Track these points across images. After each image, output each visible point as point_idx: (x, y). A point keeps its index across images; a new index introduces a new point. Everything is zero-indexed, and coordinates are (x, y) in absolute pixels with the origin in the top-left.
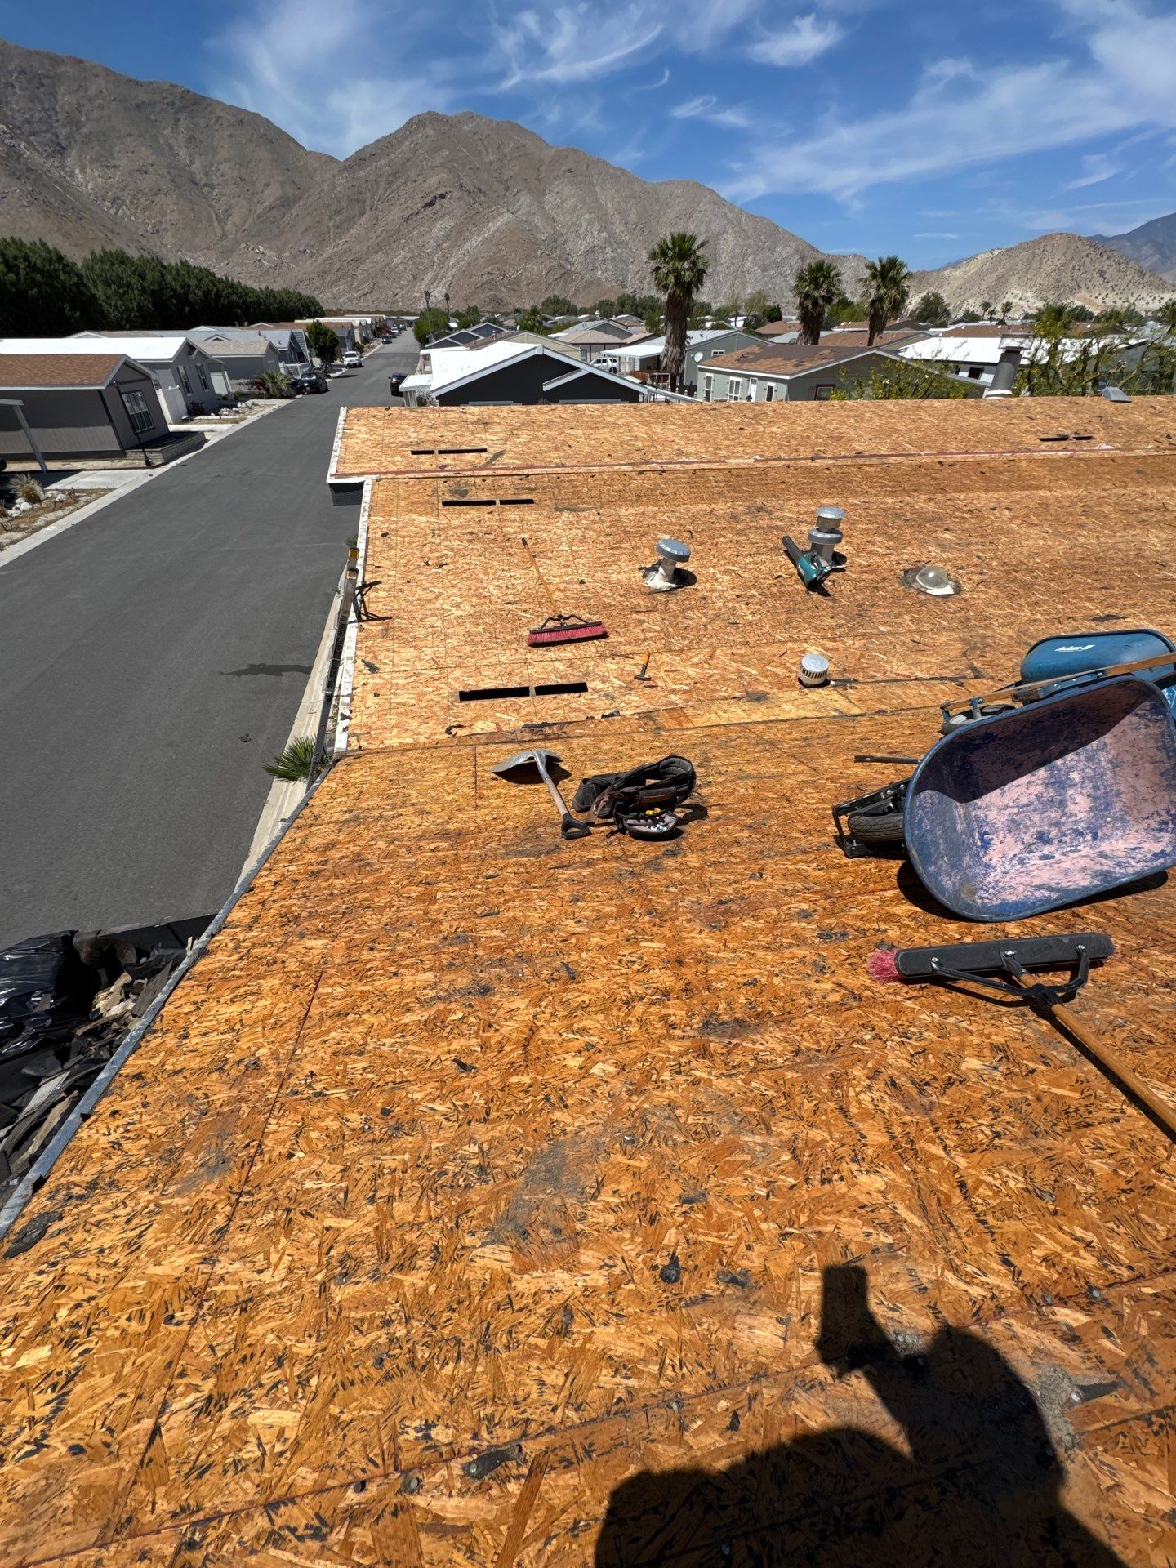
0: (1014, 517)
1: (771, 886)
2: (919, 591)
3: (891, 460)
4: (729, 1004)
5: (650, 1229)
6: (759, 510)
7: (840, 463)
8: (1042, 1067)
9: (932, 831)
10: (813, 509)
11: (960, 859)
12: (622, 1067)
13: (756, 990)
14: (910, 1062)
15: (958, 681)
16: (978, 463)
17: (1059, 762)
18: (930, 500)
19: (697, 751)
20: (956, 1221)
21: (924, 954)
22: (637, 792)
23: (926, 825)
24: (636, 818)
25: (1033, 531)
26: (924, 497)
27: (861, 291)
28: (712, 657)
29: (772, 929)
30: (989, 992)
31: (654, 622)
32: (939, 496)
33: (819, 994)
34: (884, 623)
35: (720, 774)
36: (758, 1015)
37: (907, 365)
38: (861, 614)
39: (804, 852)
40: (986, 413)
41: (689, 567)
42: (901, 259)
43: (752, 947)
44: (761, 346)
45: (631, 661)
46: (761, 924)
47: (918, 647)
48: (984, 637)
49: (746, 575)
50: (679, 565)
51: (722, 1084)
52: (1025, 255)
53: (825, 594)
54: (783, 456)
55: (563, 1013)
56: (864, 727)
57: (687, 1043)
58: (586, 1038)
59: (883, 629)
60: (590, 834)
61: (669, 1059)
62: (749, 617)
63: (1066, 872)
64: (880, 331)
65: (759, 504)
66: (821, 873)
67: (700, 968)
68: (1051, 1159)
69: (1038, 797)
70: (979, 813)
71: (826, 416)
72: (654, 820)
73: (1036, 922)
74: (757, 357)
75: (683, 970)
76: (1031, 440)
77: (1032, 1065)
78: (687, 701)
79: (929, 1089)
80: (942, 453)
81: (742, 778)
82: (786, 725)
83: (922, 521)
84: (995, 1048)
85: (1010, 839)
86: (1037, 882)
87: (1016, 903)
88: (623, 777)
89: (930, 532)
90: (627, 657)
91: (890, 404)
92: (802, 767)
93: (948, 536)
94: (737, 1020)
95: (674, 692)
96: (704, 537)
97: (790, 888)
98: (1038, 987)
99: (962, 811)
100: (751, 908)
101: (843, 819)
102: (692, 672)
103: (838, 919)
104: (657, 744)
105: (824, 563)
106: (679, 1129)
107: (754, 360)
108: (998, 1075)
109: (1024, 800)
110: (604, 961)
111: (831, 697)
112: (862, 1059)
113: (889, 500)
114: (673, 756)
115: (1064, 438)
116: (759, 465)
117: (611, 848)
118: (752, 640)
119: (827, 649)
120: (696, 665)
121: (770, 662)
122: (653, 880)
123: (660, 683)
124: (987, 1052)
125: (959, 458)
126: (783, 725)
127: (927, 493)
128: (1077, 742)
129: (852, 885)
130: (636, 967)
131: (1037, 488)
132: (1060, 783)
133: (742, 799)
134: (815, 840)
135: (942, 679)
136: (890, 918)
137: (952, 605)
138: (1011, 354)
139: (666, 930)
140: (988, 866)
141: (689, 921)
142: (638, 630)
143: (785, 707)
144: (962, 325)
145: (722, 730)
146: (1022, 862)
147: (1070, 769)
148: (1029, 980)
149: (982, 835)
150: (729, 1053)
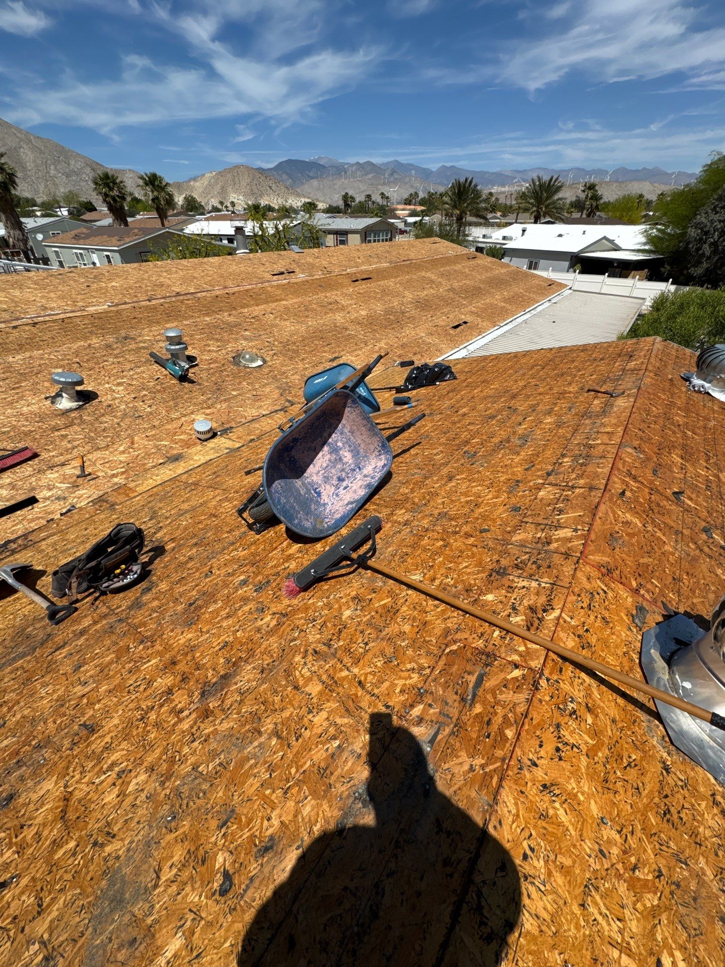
0: (276, 317)
1: (219, 576)
2: (245, 367)
3: (199, 295)
4: (214, 670)
5: (203, 869)
6: (126, 338)
7: (168, 300)
8: (374, 595)
9: (288, 501)
10: (162, 331)
11: (310, 508)
12: (151, 769)
13: (228, 648)
14: (320, 634)
15: (284, 410)
16: (247, 291)
17: (330, 440)
18: (230, 315)
19: (146, 510)
20: (362, 705)
21: (307, 570)
22: (99, 563)
23: (283, 500)
24: (109, 580)
25: (288, 323)
26: (226, 314)
27: (143, 192)
28: (133, 443)
29: (227, 604)
30: (343, 571)
31: (76, 433)
32: (234, 312)
33: (264, 627)
34: (234, 390)
35: (167, 518)
36: (234, 664)
37: (189, 238)
38: (219, 389)
39: (233, 544)
40: (240, 263)
41: (88, 387)
42: (159, 173)
43: (219, 622)
44: (88, 228)
45: (69, 467)
46: (220, 604)
47: (257, 398)
48: (287, 383)
49: (134, 383)
50: (79, 388)
51: (226, 725)
52: (229, 176)
53: (192, 382)
54: (128, 301)
55: (91, 765)
56: (245, 453)
57: (194, 716)
58: (117, 769)
59: (235, 393)
60: (76, 609)
61: (184, 737)
62: (149, 409)
63: (355, 492)
64: (166, 217)
65: (123, 335)
66: (246, 552)
67: (189, 658)
68: (389, 639)
69: (330, 460)
70: (309, 480)
71: (147, 272)
72: (124, 574)
73: (352, 522)
74: (87, 237)
75: (178, 667)
76: (268, 276)
77: (370, 597)
78: (126, 479)
79: (332, 643)
80: (226, 287)
81: (182, 515)
82: (201, 468)
83: (231, 328)
84: (354, 599)
85: (328, 487)
86: (346, 502)
87: (341, 517)
88: (84, 557)
89: (237, 333)
90: (63, 465)
91: (184, 262)
92: (217, 492)
93: (247, 333)
94: (222, 676)
95: (114, 476)
96: (91, 364)
97: (230, 571)
98: (359, 556)
99: (300, 483)
100: (210, 597)
101: (245, 515)
102: (123, 458)
103: (262, 574)
104: (115, 516)
105: (183, 364)
106: (205, 780)
107: (84, 238)
108: (358, 612)
109: (325, 465)
110: (115, 700)
111: (222, 443)
112: (296, 649)
113: (207, 319)
114: (119, 525)
115: (282, 273)
116: (113, 309)
117: (98, 611)
118: (156, 423)
119: (207, 415)
120: (123, 452)
121: (175, 434)
122: (139, 616)
123: (100, 474)
124: (351, 603)
125: (236, 289)
126: (199, 469)
127: (227, 311)
128: (333, 428)
129: (264, 550)
130: (142, 688)
131: (280, 300)
132: (335, 450)
133: (186, 529)
134: (237, 533)
135: (276, 411)
136: (289, 558)
137: (266, 370)
138: (239, 230)
139: (158, 647)
140: (324, 504)
141: (172, 631)
142: (64, 443)
143: (196, 458)
144: (213, 214)
145: (160, 488)
146: (337, 495)
147: (336, 442)
148: (354, 556)
149: (315, 490)
150: (223, 702)
